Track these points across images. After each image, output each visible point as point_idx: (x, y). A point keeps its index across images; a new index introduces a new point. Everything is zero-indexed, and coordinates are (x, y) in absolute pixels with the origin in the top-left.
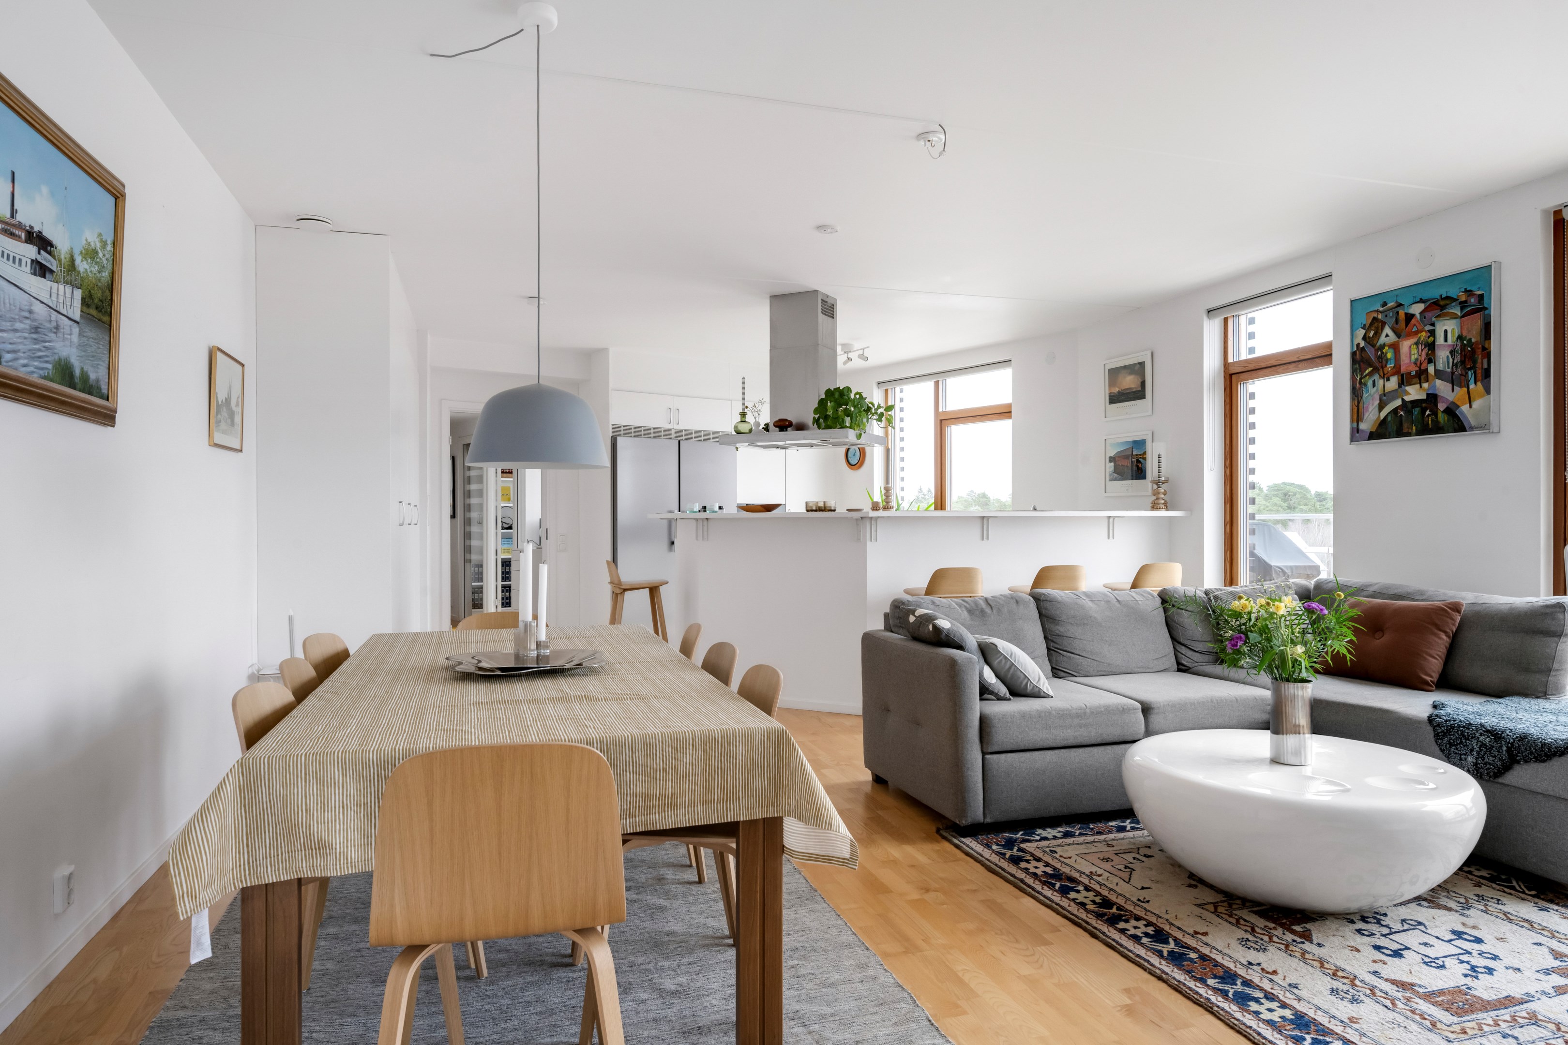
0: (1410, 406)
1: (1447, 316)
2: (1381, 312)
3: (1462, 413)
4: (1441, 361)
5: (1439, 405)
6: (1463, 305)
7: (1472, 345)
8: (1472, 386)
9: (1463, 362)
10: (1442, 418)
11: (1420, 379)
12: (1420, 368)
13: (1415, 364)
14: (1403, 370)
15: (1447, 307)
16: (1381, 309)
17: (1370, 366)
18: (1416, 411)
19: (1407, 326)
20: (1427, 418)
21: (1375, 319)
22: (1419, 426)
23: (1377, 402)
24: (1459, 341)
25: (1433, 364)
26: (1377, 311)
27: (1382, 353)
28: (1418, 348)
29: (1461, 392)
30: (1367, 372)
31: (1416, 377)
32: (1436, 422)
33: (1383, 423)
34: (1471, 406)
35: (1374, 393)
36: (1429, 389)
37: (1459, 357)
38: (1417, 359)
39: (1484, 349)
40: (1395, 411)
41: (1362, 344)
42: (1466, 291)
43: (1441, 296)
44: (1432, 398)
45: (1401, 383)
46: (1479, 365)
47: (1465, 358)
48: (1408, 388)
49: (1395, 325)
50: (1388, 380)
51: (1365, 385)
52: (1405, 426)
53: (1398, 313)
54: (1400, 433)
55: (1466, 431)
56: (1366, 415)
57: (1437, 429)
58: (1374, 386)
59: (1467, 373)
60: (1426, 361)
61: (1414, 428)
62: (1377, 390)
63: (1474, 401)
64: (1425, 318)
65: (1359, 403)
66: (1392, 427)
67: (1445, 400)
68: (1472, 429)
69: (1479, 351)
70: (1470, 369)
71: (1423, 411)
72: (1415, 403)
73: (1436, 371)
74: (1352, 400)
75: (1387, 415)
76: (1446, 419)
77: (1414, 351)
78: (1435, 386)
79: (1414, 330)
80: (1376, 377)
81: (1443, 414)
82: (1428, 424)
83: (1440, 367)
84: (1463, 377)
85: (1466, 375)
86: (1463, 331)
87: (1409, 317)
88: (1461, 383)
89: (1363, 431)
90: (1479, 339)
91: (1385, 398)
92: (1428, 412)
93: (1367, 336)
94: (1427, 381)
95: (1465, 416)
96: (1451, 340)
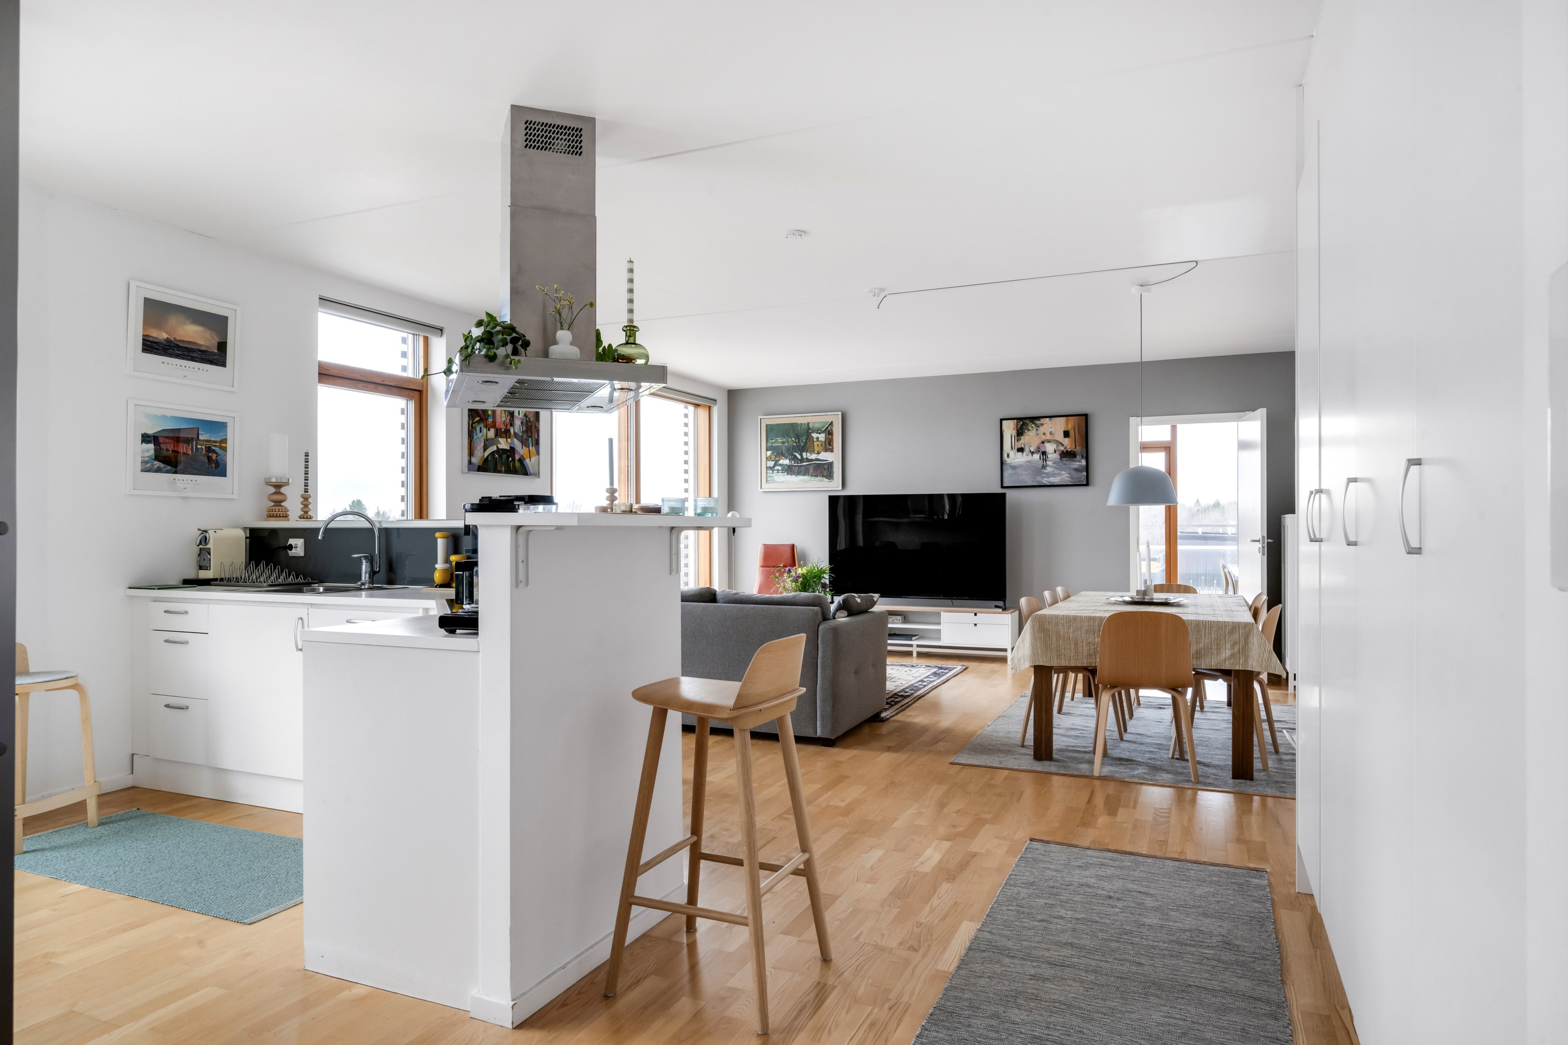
0: (501, 452)
3: (526, 462)
7: (531, 422)
8: (531, 448)
9: (527, 431)
10: (517, 464)
11: (506, 436)
12: (506, 427)
13: (504, 424)
14: (497, 426)
17: (479, 416)
18: (504, 456)
24: (524, 417)
25: (512, 427)
29: (525, 449)
30: (476, 419)
31: (503, 433)
33: (486, 460)
34: (530, 461)
36: (511, 444)
37: (525, 427)
38: (505, 421)
39: (536, 427)
40: (493, 453)
44: (512, 450)
45: (496, 435)
46: (533, 436)
47: (528, 429)
48: (500, 439)
50: (489, 430)
51: (475, 429)
52: (499, 465)
54: (496, 470)
55: (528, 475)
56: (476, 453)
58: (481, 432)
60: (509, 424)
61: (503, 468)
62: (483, 435)
66: (491, 465)
67: (519, 453)
68: (531, 474)
69: (534, 427)
70: (530, 437)
71: (508, 457)
72: (504, 451)
73: (514, 432)
75: (488, 456)
77: (503, 415)
78: (514, 443)
80: (482, 425)
85: (528, 440)
89: (474, 464)
90: (533, 420)
91: (487, 442)
92: (510, 459)
94: (510, 438)
95: (528, 466)
96: (521, 415)
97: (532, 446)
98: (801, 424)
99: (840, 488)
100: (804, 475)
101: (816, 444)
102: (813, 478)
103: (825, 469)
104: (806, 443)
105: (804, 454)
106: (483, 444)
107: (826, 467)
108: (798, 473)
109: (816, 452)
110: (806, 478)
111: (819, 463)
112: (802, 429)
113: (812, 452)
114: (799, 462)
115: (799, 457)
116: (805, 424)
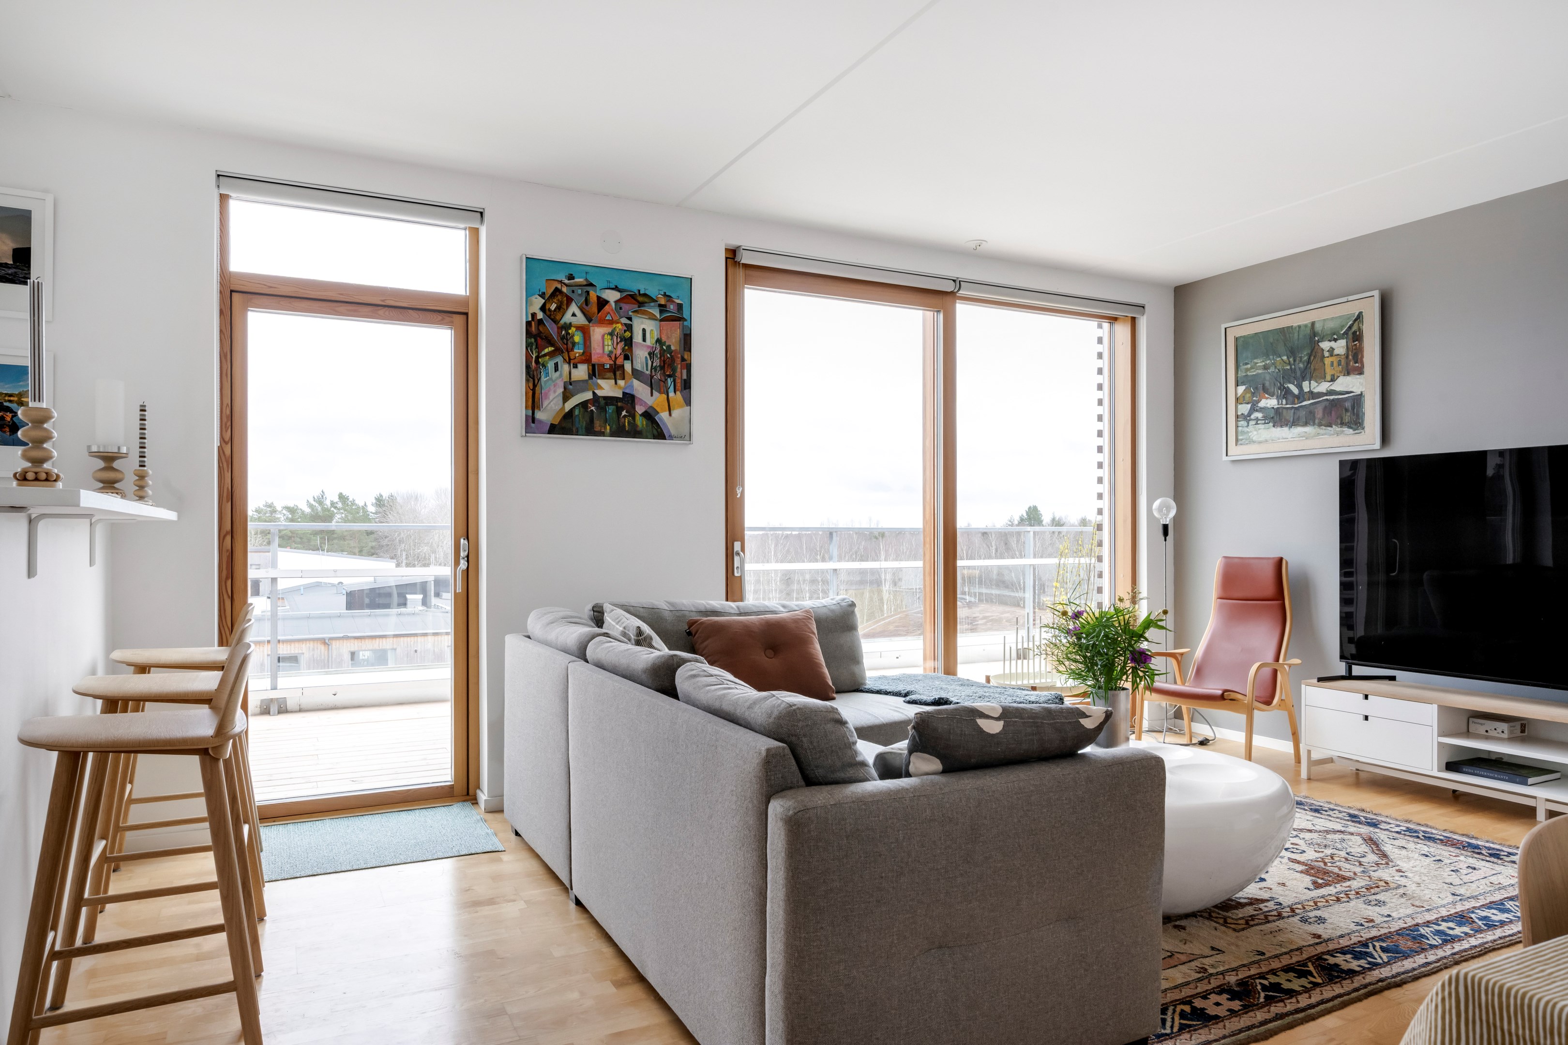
0: (602, 402)
1: (645, 315)
2: (567, 285)
3: (662, 420)
4: (639, 360)
5: (636, 406)
6: (662, 308)
7: (671, 353)
8: (671, 394)
9: (662, 368)
10: (640, 422)
11: (615, 375)
12: (615, 362)
13: (609, 356)
14: (594, 359)
15: (646, 305)
16: (566, 281)
17: (552, 345)
19: (599, 310)
20: (623, 420)
21: (557, 289)
22: (614, 426)
23: (561, 390)
24: (658, 344)
25: (630, 362)
26: (561, 282)
27: (568, 334)
28: (612, 339)
29: (660, 398)
30: (546, 351)
31: (610, 372)
32: (633, 424)
33: (569, 415)
34: (670, 415)
35: (557, 379)
36: (625, 388)
37: (658, 361)
38: (611, 352)
39: (683, 360)
40: (584, 405)
41: (541, 315)
42: (665, 295)
43: (639, 291)
44: (629, 399)
45: (593, 375)
46: (678, 374)
47: (664, 364)
48: (600, 381)
49: (584, 306)
50: (575, 367)
51: (544, 366)
53: (588, 293)
54: (590, 431)
55: (666, 439)
56: (545, 403)
57: (635, 433)
58: (556, 369)
59: (666, 380)
60: (622, 356)
61: (608, 428)
62: (561, 376)
63: (674, 410)
64: (621, 308)
65: (535, 386)
66: (582, 423)
67: (643, 403)
68: (671, 437)
69: (678, 361)
70: (670, 376)
71: (619, 411)
72: (609, 400)
73: (633, 370)
74: (527, 381)
75: (574, 407)
76: (645, 423)
77: (608, 341)
78: (632, 386)
79: (607, 318)
80: (559, 359)
81: (641, 418)
82: (624, 425)
83: (638, 366)
84: (662, 383)
85: (665, 382)
86: (663, 336)
87: (602, 303)
88: (660, 389)
89: (540, 422)
90: (678, 348)
91: (571, 387)
92: (624, 413)
93: (547, 308)
94: (624, 379)
95: (665, 424)
96: (650, 341)
97: (675, 392)
98: (1299, 327)
99: (1377, 445)
100: (1306, 424)
101: (1327, 361)
102: (1323, 430)
103: (1347, 410)
104: (1309, 362)
105: (1306, 386)
106: (562, 390)
107: (1348, 405)
108: (1295, 423)
109: (1328, 378)
110: (1308, 429)
111: (1333, 400)
112: (1301, 336)
113: (1321, 378)
114: (1296, 400)
115: (1296, 391)
116: (1306, 326)
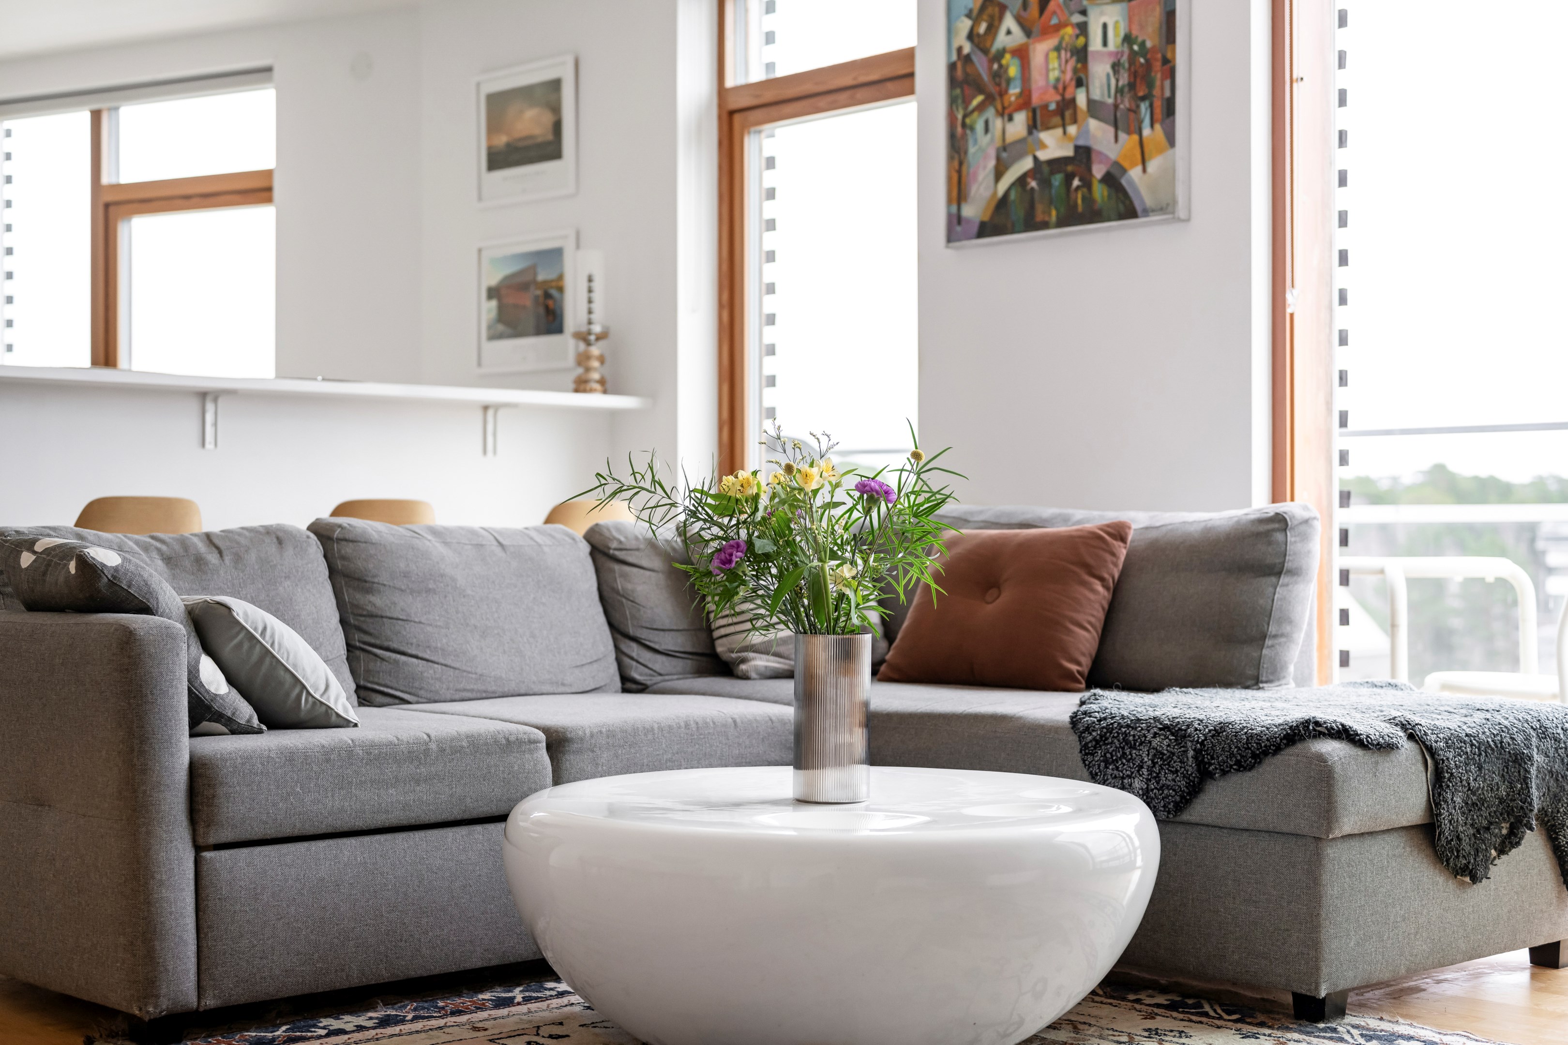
0: (1046, 169)
3: (1131, 182)
5: (1093, 167)
7: (1147, 53)
8: (1146, 132)
9: (1132, 86)
10: (1099, 192)
12: (1063, 95)
13: (1056, 87)
14: (1036, 100)
17: (981, 92)
18: (1057, 180)
19: (1041, 12)
23: (992, 162)
24: (1125, 45)
25: (1084, 89)
27: (1001, 66)
28: (1059, 57)
29: (1129, 142)
30: (975, 103)
31: (1056, 114)
32: (1089, 200)
33: (1002, 204)
34: (1144, 170)
35: (988, 145)
36: (1077, 138)
37: (1126, 75)
38: (1058, 80)
39: (1165, 60)
40: (1021, 181)
41: (967, 48)
44: (1084, 155)
45: (1033, 126)
46: (1156, 92)
47: (1136, 77)
48: (1044, 136)
49: (1022, 13)
50: (1011, 119)
51: (972, 129)
52: (1039, 208)
54: (1031, 224)
55: (1137, 217)
56: (973, 189)
58: (987, 130)
59: (1138, 106)
60: (1074, 83)
61: (1054, 213)
62: (992, 140)
63: (1149, 159)
66: (1018, 212)
67: (1103, 158)
68: (1146, 212)
69: (1157, 65)
70: (1143, 99)
71: (1069, 180)
72: (1056, 164)
73: (1090, 102)
74: (950, 158)
75: (1009, 188)
76: (1105, 194)
77: (1054, 64)
78: (1087, 132)
79: (1052, 22)
80: (990, 113)
81: (1100, 185)
82: (1076, 205)
84: (1132, 115)
85: (1135, 111)
86: (1133, 26)
89: (968, 221)
90: (1157, 41)
91: (1005, 155)
92: (1076, 182)
93: (975, 32)
94: (1075, 122)
95: (1136, 189)
96: (1114, 42)
97: (1152, 126)
